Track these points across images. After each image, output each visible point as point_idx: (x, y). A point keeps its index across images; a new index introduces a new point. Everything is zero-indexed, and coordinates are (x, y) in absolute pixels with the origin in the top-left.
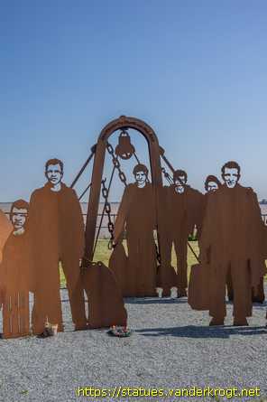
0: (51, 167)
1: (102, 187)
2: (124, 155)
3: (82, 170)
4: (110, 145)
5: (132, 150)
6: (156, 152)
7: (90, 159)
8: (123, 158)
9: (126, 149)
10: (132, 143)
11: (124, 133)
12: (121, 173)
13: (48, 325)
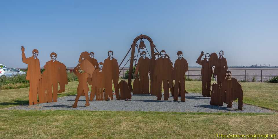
0: (110, 53)
1: (134, 59)
2: (142, 48)
3: (128, 53)
4: (137, 45)
5: (144, 46)
6: (153, 46)
7: (130, 49)
9: (142, 46)
10: (144, 43)
11: (142, 40)
13: (109, 97)
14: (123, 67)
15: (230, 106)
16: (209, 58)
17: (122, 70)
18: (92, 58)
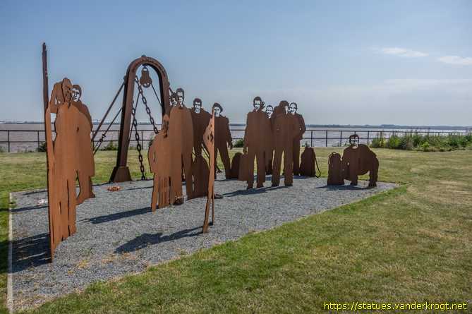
2: (145, 85)
4: (137, 77)
5: (150, 81)
7: (121, 89)
8: (145, 86)
9: (146, 80)
10: (150, 76)
11: (145, 68)
12: (143, 98)
14: (110, 122)
15: (354, 183)
16: (272, 113)
17: (107, 131)
18: (76, 101)
